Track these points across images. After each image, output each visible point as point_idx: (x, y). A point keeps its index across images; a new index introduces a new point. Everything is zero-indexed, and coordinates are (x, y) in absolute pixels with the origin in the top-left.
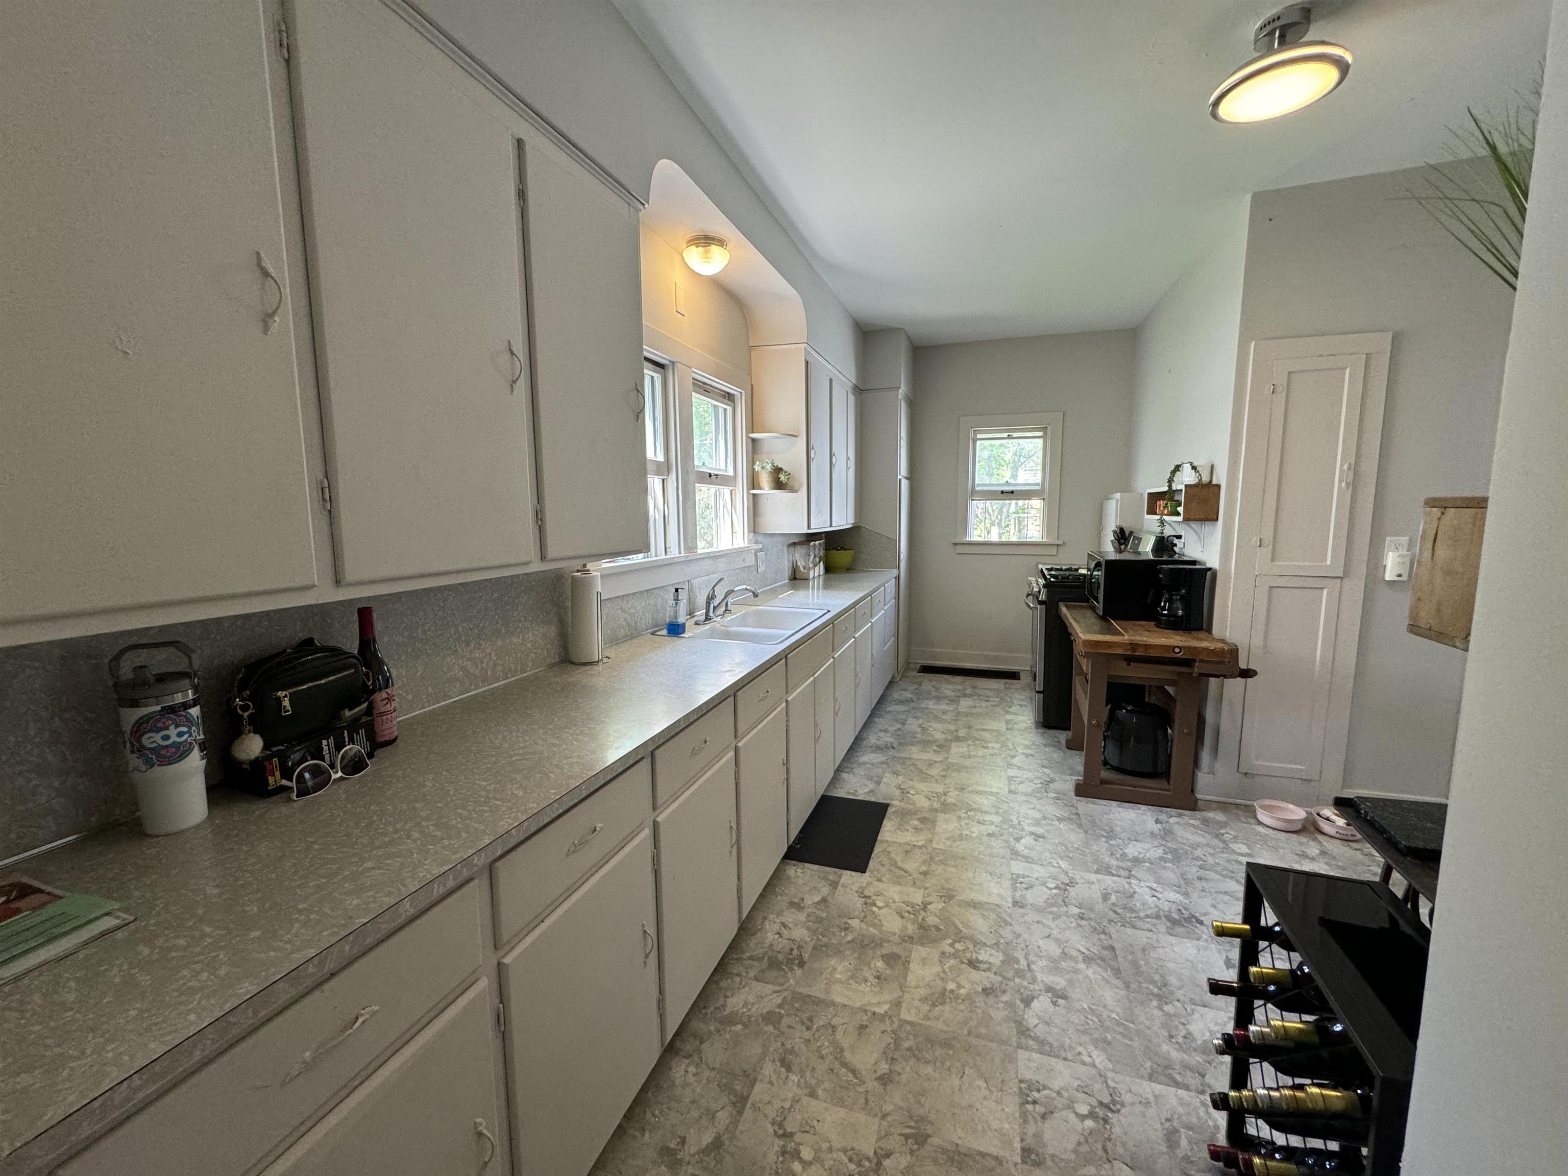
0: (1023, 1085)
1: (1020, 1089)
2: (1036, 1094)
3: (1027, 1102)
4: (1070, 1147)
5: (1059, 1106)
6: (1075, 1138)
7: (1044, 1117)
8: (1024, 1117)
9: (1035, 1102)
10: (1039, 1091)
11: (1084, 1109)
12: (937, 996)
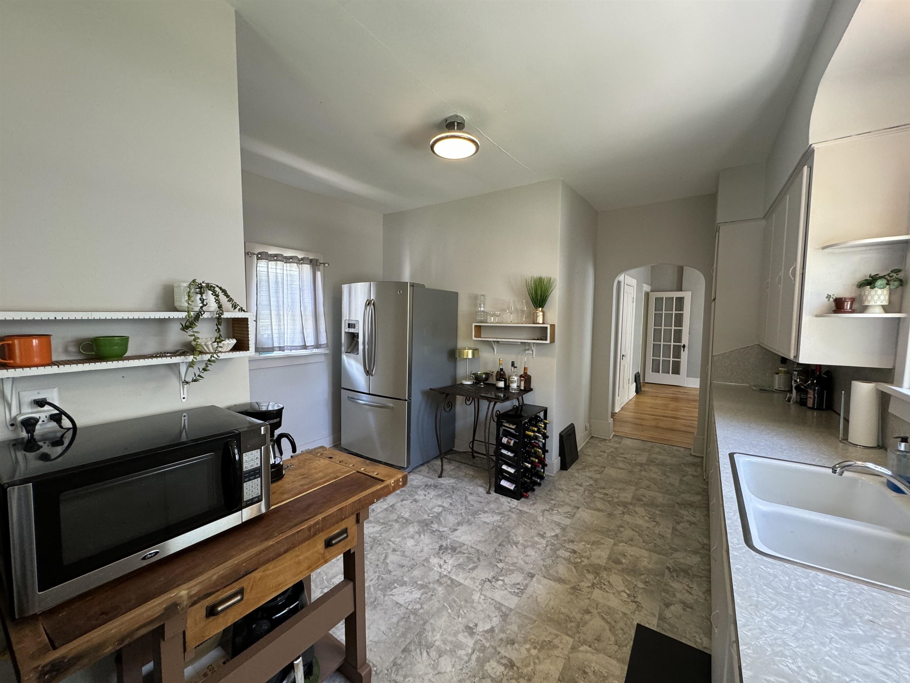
0: (520, 595)
1: (522, 594)
2: (516, 591)
3: (522, 589)
4: (514, 575)
5: (509, 585)
6: (511, 576)
7: (518, 584)
8: (526, 586)
9: (519, 589)
10: (514, 592)
11: (500, 583)
12: (546, 647)
